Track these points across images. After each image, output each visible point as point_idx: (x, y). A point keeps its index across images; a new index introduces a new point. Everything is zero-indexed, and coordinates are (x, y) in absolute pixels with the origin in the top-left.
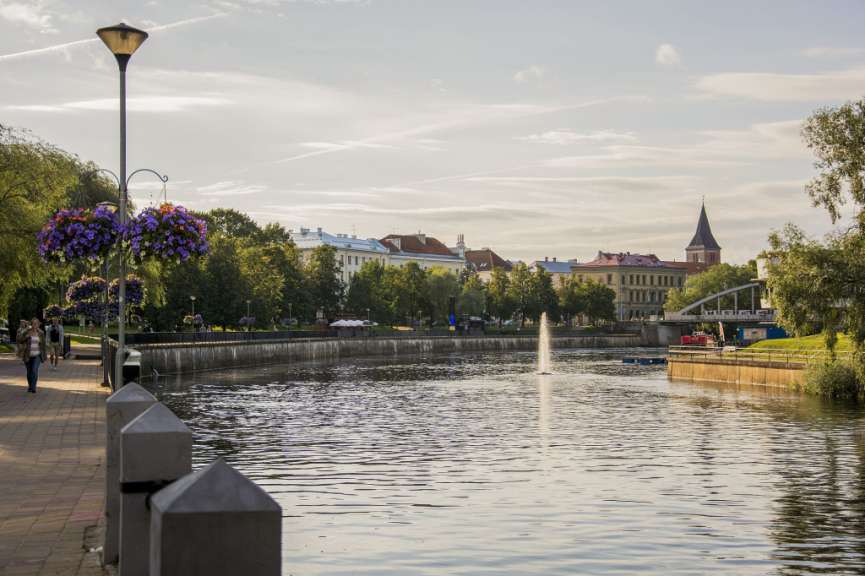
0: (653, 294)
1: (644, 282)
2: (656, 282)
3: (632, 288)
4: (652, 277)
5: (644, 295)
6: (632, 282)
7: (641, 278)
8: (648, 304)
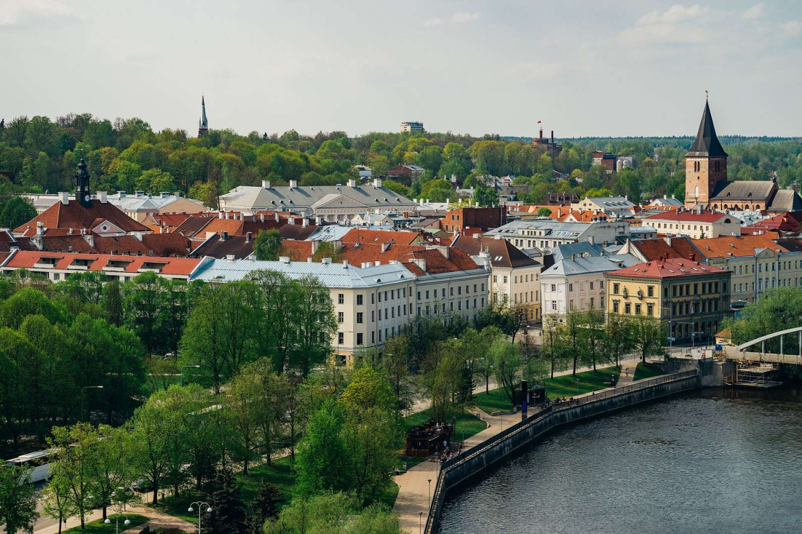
0: (696, 305)
1: (687, 293)
2: (700, 291)
3: (675, 300)
4: (696, 286)
5: (687, 306)
6: (675, 295)
7: (684, 288)
8: (692, 315)
